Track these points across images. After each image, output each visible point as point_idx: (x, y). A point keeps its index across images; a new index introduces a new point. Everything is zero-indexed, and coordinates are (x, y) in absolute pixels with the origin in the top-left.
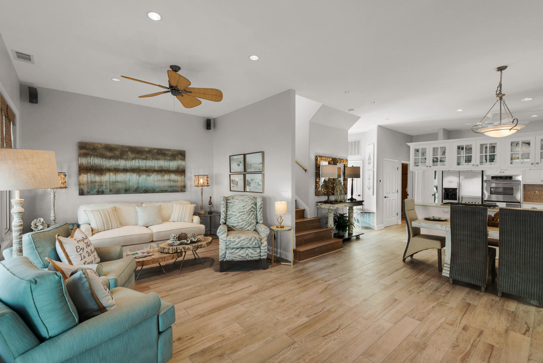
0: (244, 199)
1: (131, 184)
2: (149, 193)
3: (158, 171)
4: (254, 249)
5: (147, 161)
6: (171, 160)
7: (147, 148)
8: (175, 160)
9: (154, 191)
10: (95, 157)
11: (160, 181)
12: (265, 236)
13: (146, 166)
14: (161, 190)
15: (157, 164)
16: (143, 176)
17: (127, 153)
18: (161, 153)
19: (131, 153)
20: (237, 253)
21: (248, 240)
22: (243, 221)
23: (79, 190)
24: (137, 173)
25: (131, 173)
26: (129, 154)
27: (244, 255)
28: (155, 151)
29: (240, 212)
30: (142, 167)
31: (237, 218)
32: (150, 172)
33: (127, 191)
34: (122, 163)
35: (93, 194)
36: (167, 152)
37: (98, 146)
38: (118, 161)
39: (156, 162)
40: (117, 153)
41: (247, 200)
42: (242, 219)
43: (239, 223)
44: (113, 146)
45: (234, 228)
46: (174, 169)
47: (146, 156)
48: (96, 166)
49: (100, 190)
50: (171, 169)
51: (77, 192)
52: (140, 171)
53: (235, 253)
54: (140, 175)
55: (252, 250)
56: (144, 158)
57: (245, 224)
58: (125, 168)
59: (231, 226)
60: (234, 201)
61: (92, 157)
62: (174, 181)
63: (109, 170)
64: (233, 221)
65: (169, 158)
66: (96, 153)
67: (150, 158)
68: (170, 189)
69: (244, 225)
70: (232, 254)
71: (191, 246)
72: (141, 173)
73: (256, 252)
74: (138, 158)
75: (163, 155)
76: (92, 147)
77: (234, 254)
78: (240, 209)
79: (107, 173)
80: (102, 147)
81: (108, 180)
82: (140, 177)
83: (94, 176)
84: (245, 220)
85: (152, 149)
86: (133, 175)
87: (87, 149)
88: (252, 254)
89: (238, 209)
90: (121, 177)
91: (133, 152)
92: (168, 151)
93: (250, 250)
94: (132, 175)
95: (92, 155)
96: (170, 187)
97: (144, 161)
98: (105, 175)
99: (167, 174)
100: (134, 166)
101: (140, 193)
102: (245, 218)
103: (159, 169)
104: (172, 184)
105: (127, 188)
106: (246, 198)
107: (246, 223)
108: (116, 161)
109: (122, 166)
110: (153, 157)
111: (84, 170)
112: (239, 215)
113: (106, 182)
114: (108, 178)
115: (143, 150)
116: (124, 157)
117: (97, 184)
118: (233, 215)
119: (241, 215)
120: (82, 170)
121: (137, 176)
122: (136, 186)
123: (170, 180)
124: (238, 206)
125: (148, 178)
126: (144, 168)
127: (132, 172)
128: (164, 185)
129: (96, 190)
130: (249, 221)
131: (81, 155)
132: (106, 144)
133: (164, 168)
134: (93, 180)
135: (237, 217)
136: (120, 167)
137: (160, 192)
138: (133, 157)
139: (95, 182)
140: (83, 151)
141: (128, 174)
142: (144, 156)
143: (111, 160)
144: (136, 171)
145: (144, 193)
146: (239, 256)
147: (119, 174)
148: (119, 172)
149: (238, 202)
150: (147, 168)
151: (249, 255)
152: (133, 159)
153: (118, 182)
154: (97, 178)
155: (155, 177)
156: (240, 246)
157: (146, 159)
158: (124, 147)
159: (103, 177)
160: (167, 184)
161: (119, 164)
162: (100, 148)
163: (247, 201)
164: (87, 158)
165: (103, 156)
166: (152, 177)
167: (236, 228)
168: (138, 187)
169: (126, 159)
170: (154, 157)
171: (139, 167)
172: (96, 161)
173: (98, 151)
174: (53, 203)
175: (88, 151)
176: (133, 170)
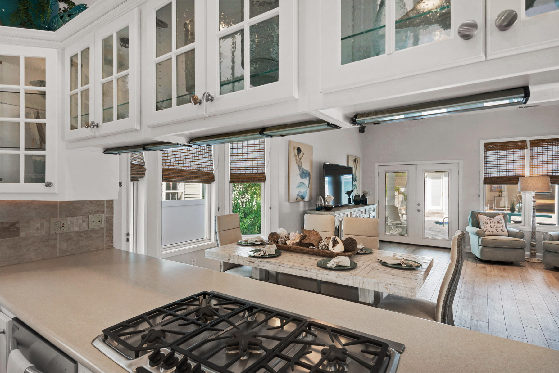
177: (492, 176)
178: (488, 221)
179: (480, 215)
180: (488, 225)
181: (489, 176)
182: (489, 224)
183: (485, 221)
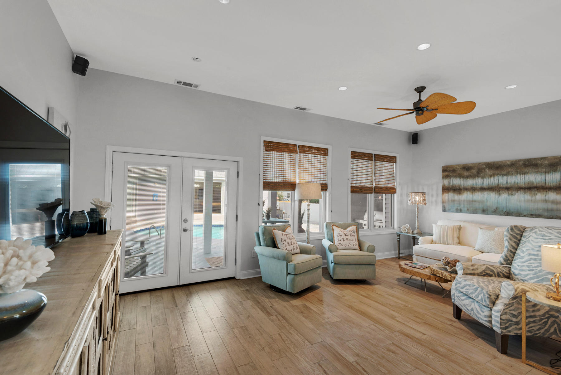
0: (547, 235)
1: (489, 204)
2: (513, 216)
3: (526, 188)
4: (481, 307)
5: (509, 177)
6: (549, 172)
7: (509, 161)
8: (555, 171)
9: (520, 214)
10: (454, 178)
11: (528, 201)
12: (505, 296)
13: (507, 183)
14: (531, 213)
15: (524, 179)
16: (503, 195)
17: (484, 170)
18: (529, 165)
19: (489, 170)
20: (463, 300)
21: (473, 288)
22: (529, 270)
23: (443, 207)
24: (496, 191)
25: (489, 192)
26: (486, 171)
27: (469, 308)
28: (521, 163)
29: (530, 255)
30: (502, 185)
31: (523, 262)
32: (514, 190)
33: (484, 211)
34: (479, 181)
35: (453, 212)
36: (539, 162)
37: (456, 168)
38: (475, 180)
39: (523, 177)
40: (474, 171)
41: (552, 237)
42: (528, 266)
43: (522, 270)
44: (470, 166)
45: (514, 277)
46: (554, 184)
47: (507, 171)
48: (455, 186)
49: (459, 208)
50: (549, 184)
51: (440, 208)
52: (500, 189)
53: (461, 300)
54: (500, 194)
55: (479, 306)
56: (505, 173)
57: (532, 276)
58: (482, 187)
59: (513, 272)
60: (530, 235)
61: (452, 178)
62: (553, 202)
63: (466, 189)
64: (516, 266)
65: (544, 169)
68: (546, 214)
69: (529, 277)
70: (458, 299)
71: (449, 275)
72: (501, 192)
73: (483, 312)
74: (498, 175)
75: (534, 167)
76: (452, 169)
77: (459, 300)
78: (533, 249)
79: (464, 192)
80: (460, 167)
81: (466, 199)
82: (499, 196)
83: (454, 195)
84: (533, 270)
85: (516, 161)
87: (448, 171)
88: (478, 312)
89: (529, 249)
90: (478, 196)
91: (492, 169)
92: (542, 160)
93: (476, 305)
94: (490, 194)
95: (452, 176)
96: (548, 210)
97: (505, 178)
98: (463, 194)
99: (540, 192)
100: (492, 184)
101: (501, 215)
102: (535, 267)
103: (527, 186)
104: (550, 206)
105: (485, 208)
106: (551, 233)
107: (533, 274)
108: (473, 180)
109: (479, 185)
110: (517, 172)
111: (446, 190)
112: (527, 258)
113: (464, 201)
114: (466, 196)
115: (504, 165)
116: (481, 175)
117: (456, 202)
118: (520, 257)
119: (531, 259)
120: (444, 190)
121: (497, 195)
122: (494, 207)
123: (546, 201)
124: (531, 244)
125: (511, 197)
126: (505, 186)
127: (490, 190)
128: (536, 207)
129: (455, 208)
130: (540, 274)
131: (445, 177)
132: (463, 165)
133: (535, 185)
134: (453, 199)
135: (523, 260)
136: (477, 186)
137: (529, 216)
138: (492, 173)
139: (454, 201)
140: (446, 173)
141: (486, 193)
142: (505, 171)
143: (469, 179)
144: (495, 189)
145: (506, 216)
146: (464, 305)
147: (476, 194)
148: (476, 191)
149: (535, 238)
150: (509, 185)
151: (474, 311)
152: (491, 176)
153: (475, 201)
154: (456, 197)
155: (521, 196)
156: (466, 292)
157: (508, 174)
158: (481, 165)
159: (461, 196)
160: (541, 206)
161: (476, 182)
162: (459, 169)
163: (551, 239)
164: (448, 179)
165: (461, 176)
167: (517, 278)
168: (497, 208)
169: (483, 178)
170: (519, 171)
171: (499, 185)
172: (455, 182)
173: (456, 172)
174: (417, 215)
175: (449, 173)
176: (492, 188)
177: (270, 181)
178: (285, 238)
179: (275, 230)
180: (286, 243)
181: (268, 181)
182: (287, 241)
183: (283, 237)
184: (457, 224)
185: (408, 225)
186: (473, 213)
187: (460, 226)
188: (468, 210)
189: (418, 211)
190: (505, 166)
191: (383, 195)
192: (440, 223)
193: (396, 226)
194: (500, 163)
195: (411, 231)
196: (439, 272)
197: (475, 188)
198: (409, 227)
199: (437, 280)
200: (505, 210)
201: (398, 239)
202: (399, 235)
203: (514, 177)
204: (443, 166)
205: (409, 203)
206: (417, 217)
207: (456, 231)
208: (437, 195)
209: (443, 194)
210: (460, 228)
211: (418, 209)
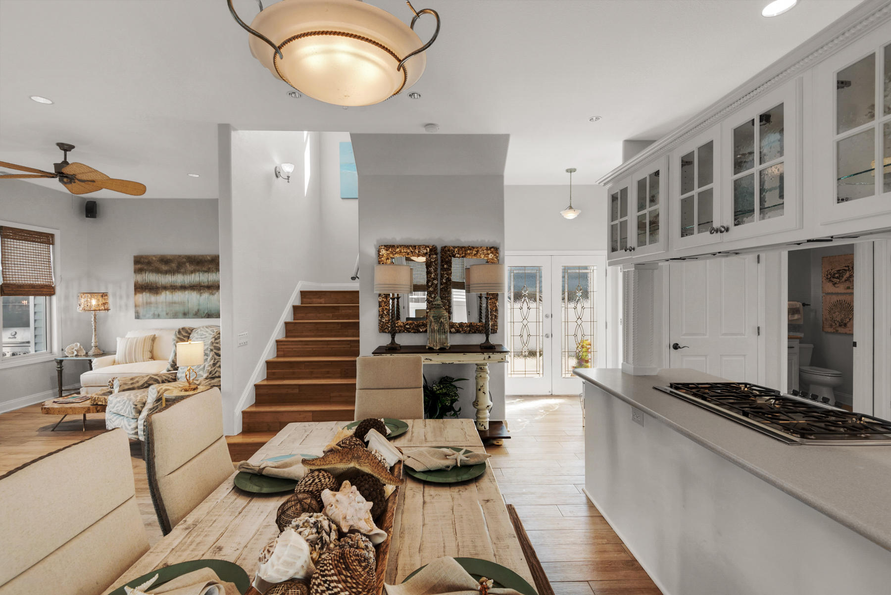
2: (213, 318)
5: (210, 274)
7: (209, 256)
10: (150, 272)
12: (150, 402)
13: (208, 281)
17: (185, 264)
19: (190, 266)
23: (135, 313)
24: (198, 290)
26: (187, 267)
30: (203, 283)
32: (213, 289)
34: (179, 278)
35: (149, 318)
37: (152, 259)
38: (174, 276)
40: (174, 265)
44: (168, 258)
48: (152, 283)
51: (132, 313)
52: (201, 288)
54: (201, 294)
56: (205, 269)
58: (182, 285)
61: (147, 272)
63: (165, 288)
66: (151, 268)
67: (213, 269)
72: (202, 291)
74: (199, 271)
76: (147, 261)
79: (163, 292)
80: (157, 259)
82: (201, 296)
86: (193, 293)
87: (142, 263)
90: (179, 296)
91: (192, 263)
94: (191, 294)
95: (147, 270)
97: (206, 274)
98: (161, 294)
100: (194, 281)
101: (202, 318)
108: (172, 276)
109: (179, 282)
111: (139, 288)
116: (182, 270)
117: (152, 305)
120: (137, 288)
122: (196, 309)
125: (212, 297)
126: (206, 284)
127: (191, 290)
129: (152, 313)
131: (138, 271)
132: (162, 256)
134: (149, 301)
136: (177, 284)
138: (192, 269)
140: (139, 266)
141: (187, 292)
142: (206, 267)
143: (167, 275)
144: (196, 288)
145: (207, 318)
148: (176, 290)
150: (210, 283)
152: (192, 272)
153: (175, 303)
154: (153, 298)
157: (208, 271)
158: (181, 257)
161: (176, 279)
162: (155, 261)
164: (142, 273)
165: (158, 271)
166: (216, 295)
169: (184, 273)
171: (200, 283)
172: (151, 278)
173: (152, 265)
174: (93, 327)
175: (143, 266)
176: (193, 287)
184: (152, 333)
185: (79, 344)
186: (174, 318)
187: (155, 335)
188: (167, 314)
189: (95, 321)
190: (206, 261)
191: (29, 298)
192: (130, 335)
193: (56, 348)
194: (201, 258)
195: (83, 352)
196: (102, 399)
197: (174, 286)
198: (80, 348)
199: (99, 410)
200: (206, 312)
201: (59, 369)
202: (61, 361)
203: (214, 274)
204: (134, 256)
205: (79, 310)
206: (94, 330)
207: (149, 343)
208: (128, 296)
209: (135, 294)
210: (154, 339)
211: (95, 318)
